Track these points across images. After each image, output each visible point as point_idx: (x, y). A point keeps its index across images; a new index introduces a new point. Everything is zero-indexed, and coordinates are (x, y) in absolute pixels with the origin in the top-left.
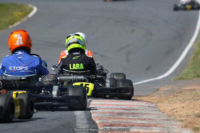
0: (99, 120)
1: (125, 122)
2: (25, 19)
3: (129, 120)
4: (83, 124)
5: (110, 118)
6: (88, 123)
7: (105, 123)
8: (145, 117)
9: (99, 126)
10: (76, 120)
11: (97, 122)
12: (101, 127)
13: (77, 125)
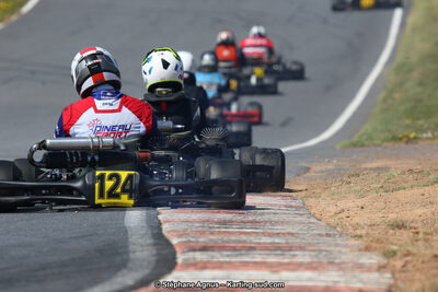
0: (180, 236)
1: (235, 241)
2: (14, 18)
3: (244, 237)
4: (142, 246)
5: (202, 233)
6: (155, 244)
7: (192, 244)
8: (278, 229)
9: (178, 249)
10: (127, 238)
11: (175, 241)
12: (183, 252)
13: (131, 248)
